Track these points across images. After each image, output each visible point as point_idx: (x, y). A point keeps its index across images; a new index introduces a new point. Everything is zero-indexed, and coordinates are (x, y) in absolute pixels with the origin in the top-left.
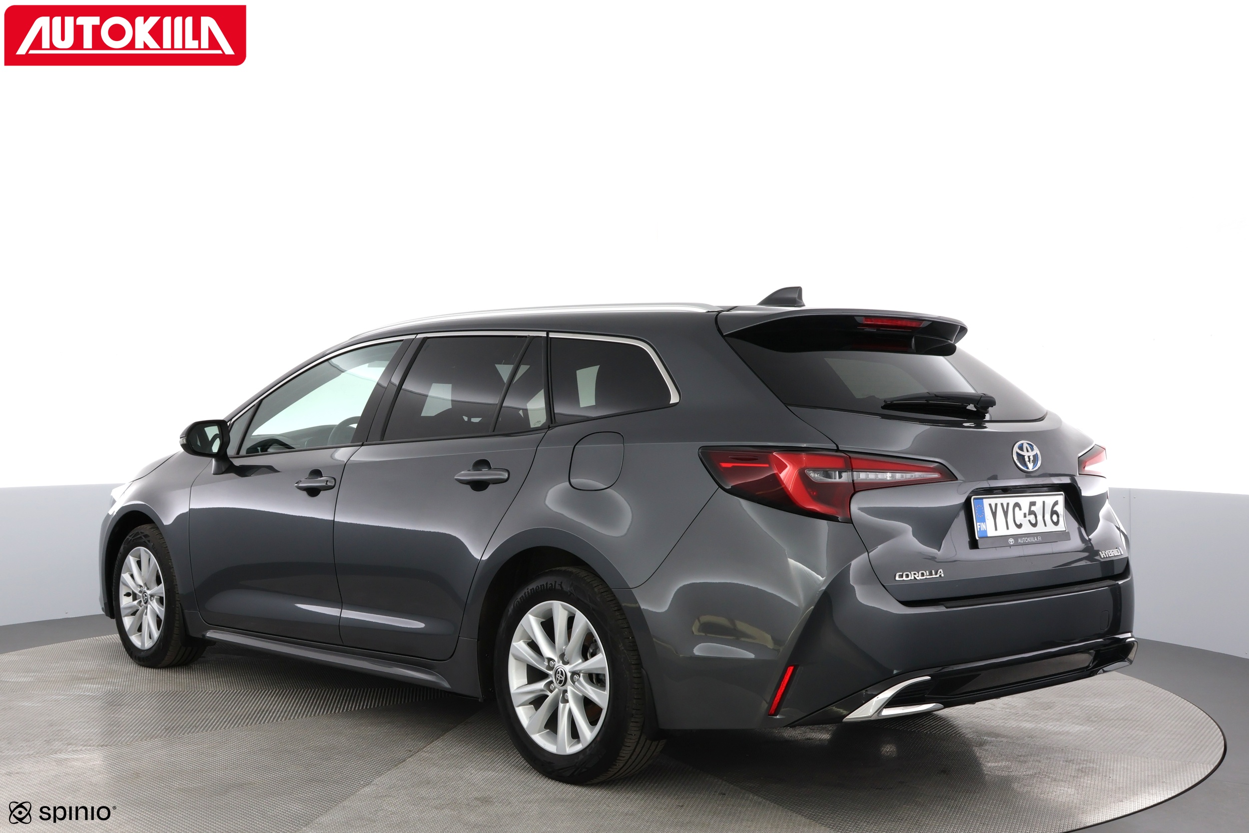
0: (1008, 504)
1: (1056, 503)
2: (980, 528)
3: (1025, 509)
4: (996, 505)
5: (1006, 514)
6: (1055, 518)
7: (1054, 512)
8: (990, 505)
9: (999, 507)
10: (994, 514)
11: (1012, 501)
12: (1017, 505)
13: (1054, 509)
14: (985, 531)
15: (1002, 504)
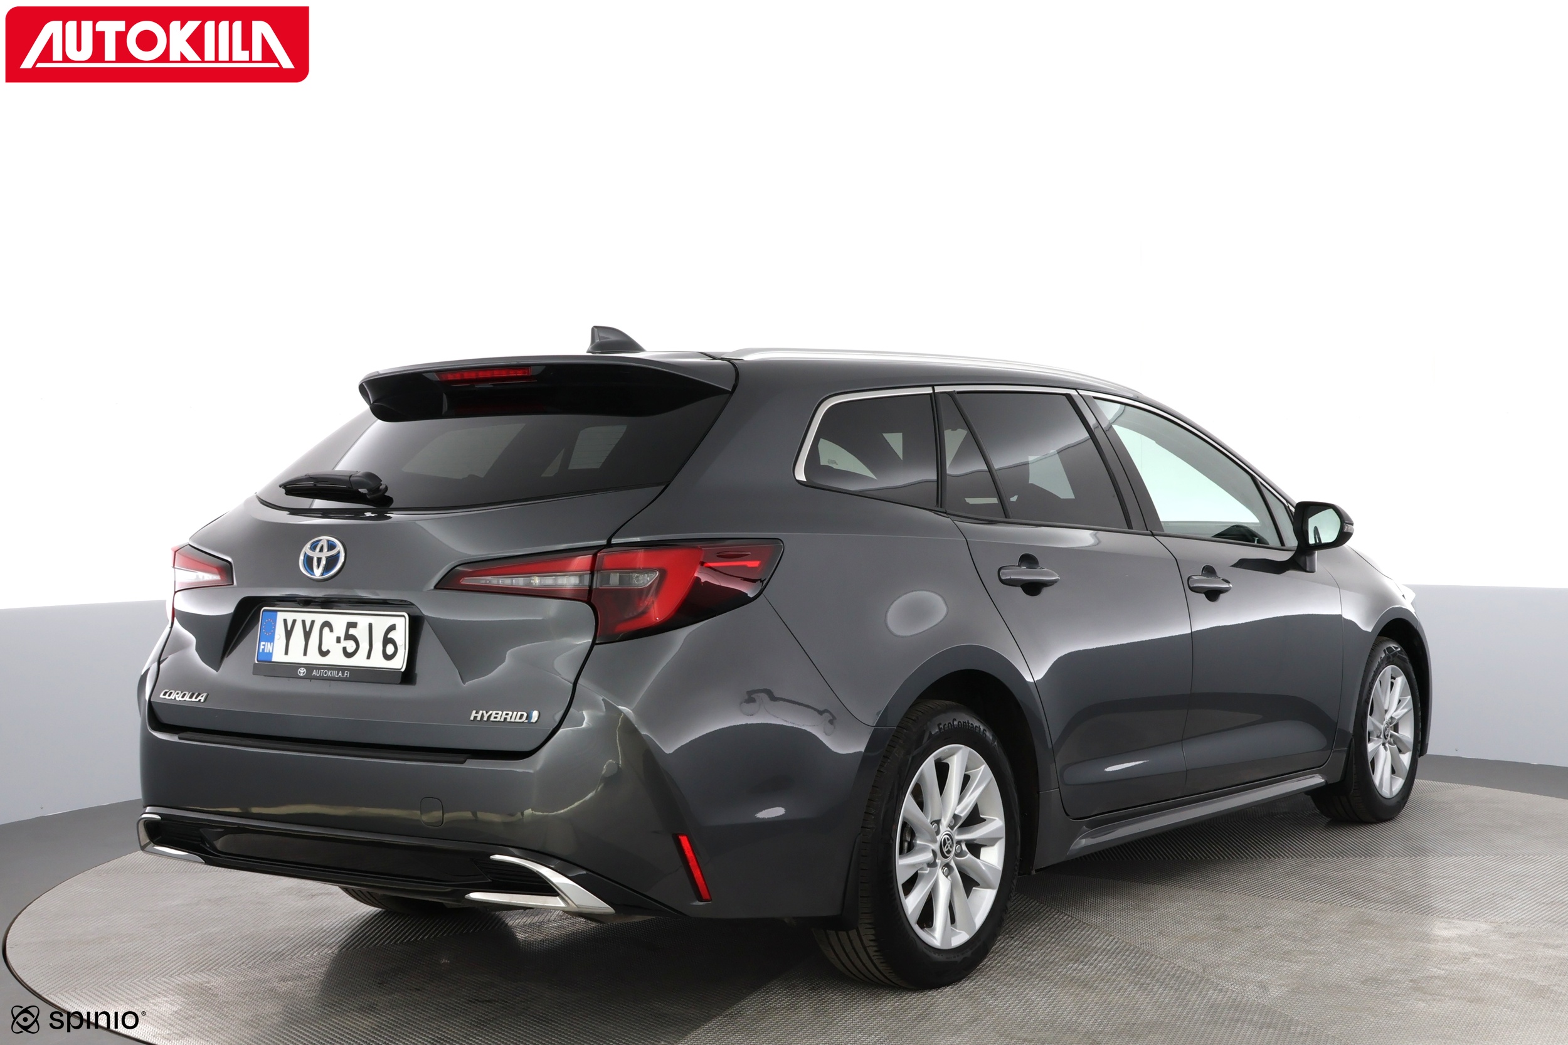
1: (392, 628)
2: (263, 649)
3: (340, 631)
4: (294, 621)
5: (307, 635)
6: (390, 649)
7: (387, 641)
8: (285, 621)
9: (298, 626)
10: (288, 634)
12: (327, 624)
13: (389, 636)
14: (271, 654)
15: (304, 622)
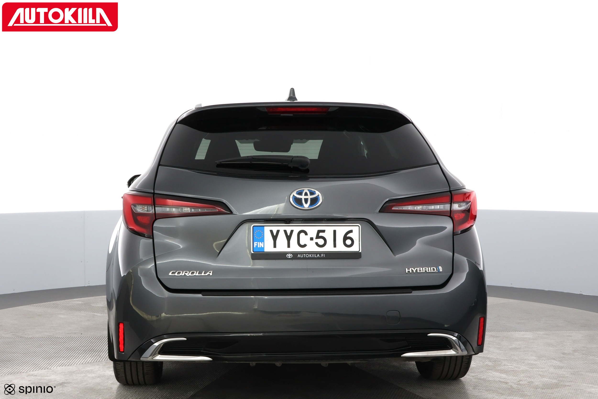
0: (292, 231)
2: (257, 246)
8: (271, 231)
11: (296, 229)
